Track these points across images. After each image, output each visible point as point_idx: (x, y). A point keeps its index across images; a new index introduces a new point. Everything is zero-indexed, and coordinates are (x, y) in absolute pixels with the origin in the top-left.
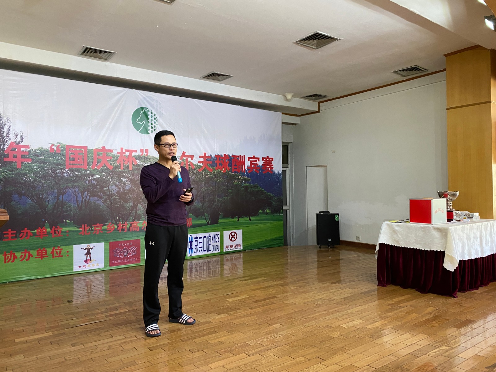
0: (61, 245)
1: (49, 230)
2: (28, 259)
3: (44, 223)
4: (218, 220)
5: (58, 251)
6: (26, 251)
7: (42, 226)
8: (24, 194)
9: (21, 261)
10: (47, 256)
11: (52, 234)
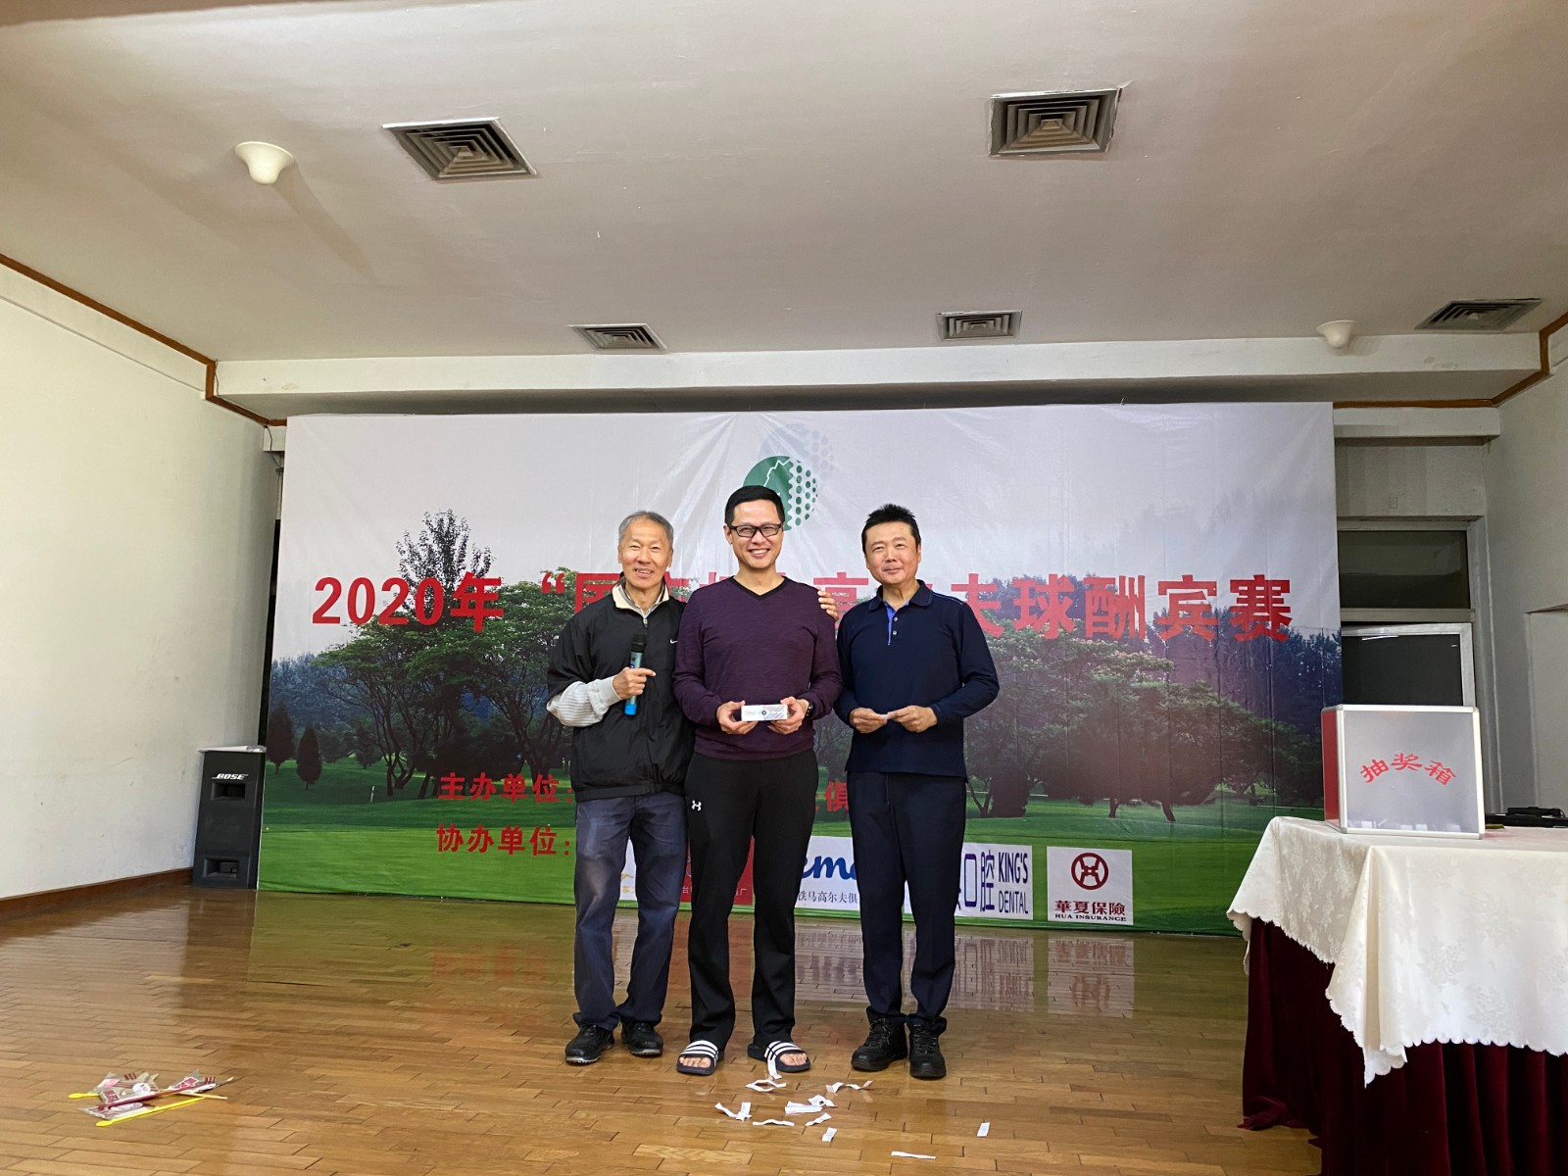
0: (554, 823)
1: (529, 782)
2: (483, 850)
3: (522, 763)
4: (1026, 804)
5: (547, 839)
6: (481, 828)
7: (517, 772)
8: (485, 692)
9: (471, 850)
10: (523, 849)
11: (535, 793)
